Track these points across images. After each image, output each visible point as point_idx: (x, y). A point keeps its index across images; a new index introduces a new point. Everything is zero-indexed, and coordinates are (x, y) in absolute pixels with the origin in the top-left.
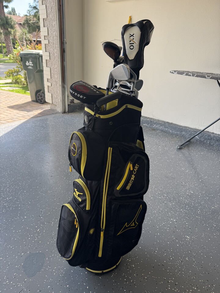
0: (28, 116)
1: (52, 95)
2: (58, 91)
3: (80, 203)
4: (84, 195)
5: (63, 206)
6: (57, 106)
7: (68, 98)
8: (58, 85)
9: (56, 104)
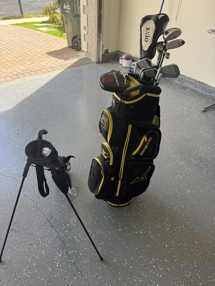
0: (65, 65)
1: (87, 44)
2: (94, 41)
3: (105, 160)
4: (109, 155)
5: (93, 159)
6: (92, 55)
7: (102, 48)
8: (94, 34)
9: (91, 53)
